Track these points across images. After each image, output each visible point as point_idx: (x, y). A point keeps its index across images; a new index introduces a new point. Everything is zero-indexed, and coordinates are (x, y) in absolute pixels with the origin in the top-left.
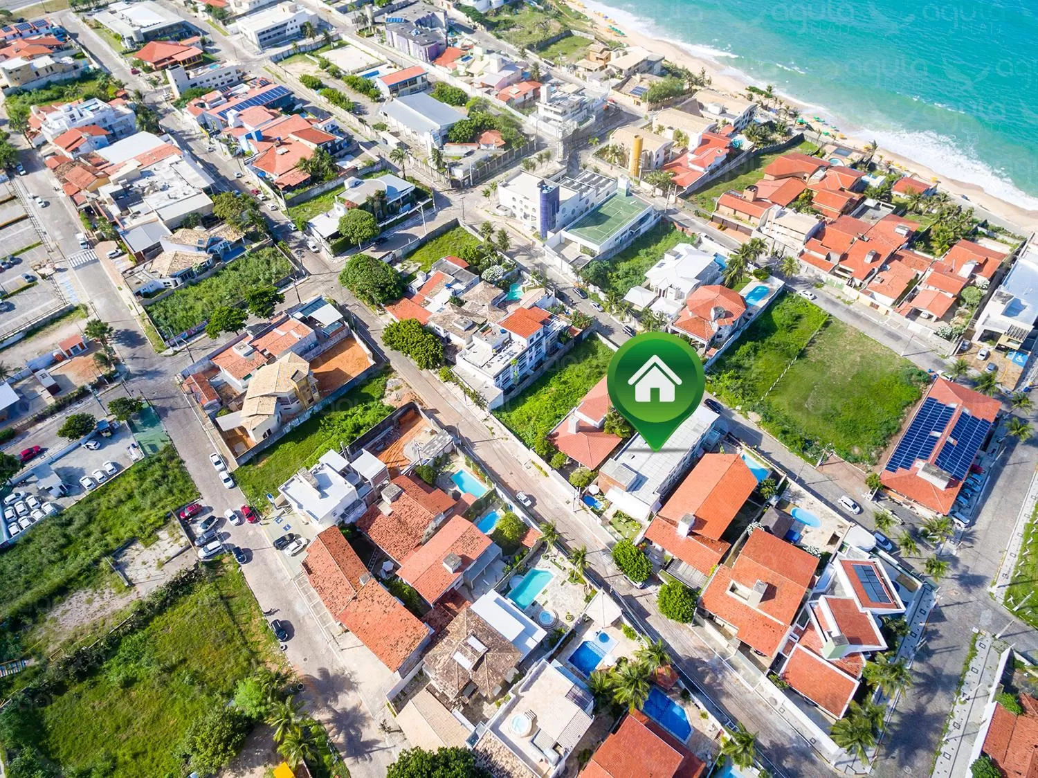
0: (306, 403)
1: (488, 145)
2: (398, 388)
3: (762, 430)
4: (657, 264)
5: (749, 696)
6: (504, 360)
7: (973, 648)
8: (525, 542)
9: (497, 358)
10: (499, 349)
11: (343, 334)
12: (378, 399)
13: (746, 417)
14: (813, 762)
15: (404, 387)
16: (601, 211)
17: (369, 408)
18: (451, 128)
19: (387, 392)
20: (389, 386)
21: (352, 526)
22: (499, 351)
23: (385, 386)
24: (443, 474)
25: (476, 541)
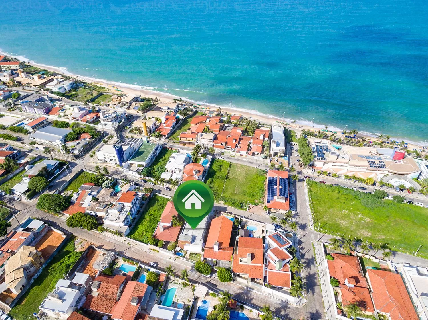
0: (38, 265)
1: (85, 139)
2: (81, 243)
3: (226, 206)
4: (168, 162)
5: (262, 296)
6: (124, 214)
7: (314, 247)
8: (160, 280)
9: (121, 215)
10: (120, 211)
11: (46, 230)
12: (73, 251)
13: (219, 203)
14: (289, 308)
15: (84, 241)
16: (140, 150)
17: (71, 256)
18: (67, 136)
19: (76, 246)
20: (76, 243)
21: (82, 309)
22: (121, 212)
23: (75, 244)
24: (115, 269)
25: (141, 288)
